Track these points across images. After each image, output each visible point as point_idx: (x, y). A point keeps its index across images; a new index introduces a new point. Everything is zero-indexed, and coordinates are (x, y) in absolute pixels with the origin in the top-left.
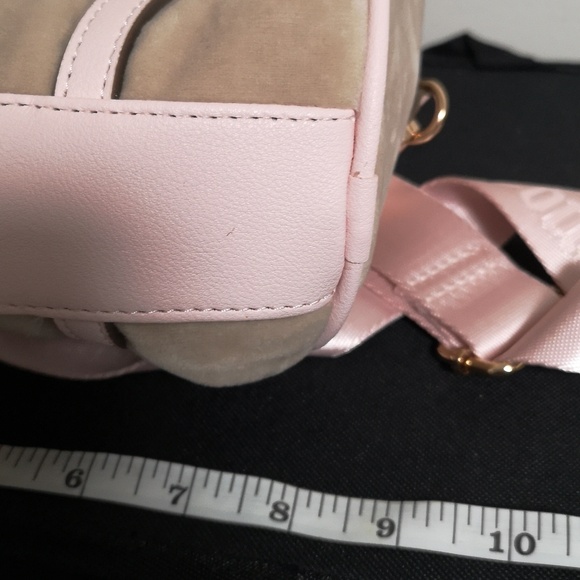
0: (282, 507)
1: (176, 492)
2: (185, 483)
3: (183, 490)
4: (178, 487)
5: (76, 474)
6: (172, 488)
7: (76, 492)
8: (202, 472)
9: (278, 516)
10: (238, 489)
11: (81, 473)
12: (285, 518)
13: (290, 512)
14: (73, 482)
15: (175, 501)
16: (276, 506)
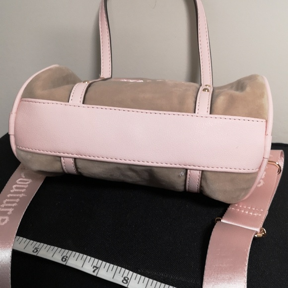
0: (127, 279)
1: (95, 268)
2: (98, 266)
3: (97, 268)
4: (96, 267)
5: (65, 257)
6: (94, 267)
7: (64, 263)
8: (104, 263)
9: (125, 282)
10: (114, 270)
11: (67, 257)
12: (127, 282)
13: (129, 281)
14: (64, 260)
15: (94, 271)
16: (124, 278)
